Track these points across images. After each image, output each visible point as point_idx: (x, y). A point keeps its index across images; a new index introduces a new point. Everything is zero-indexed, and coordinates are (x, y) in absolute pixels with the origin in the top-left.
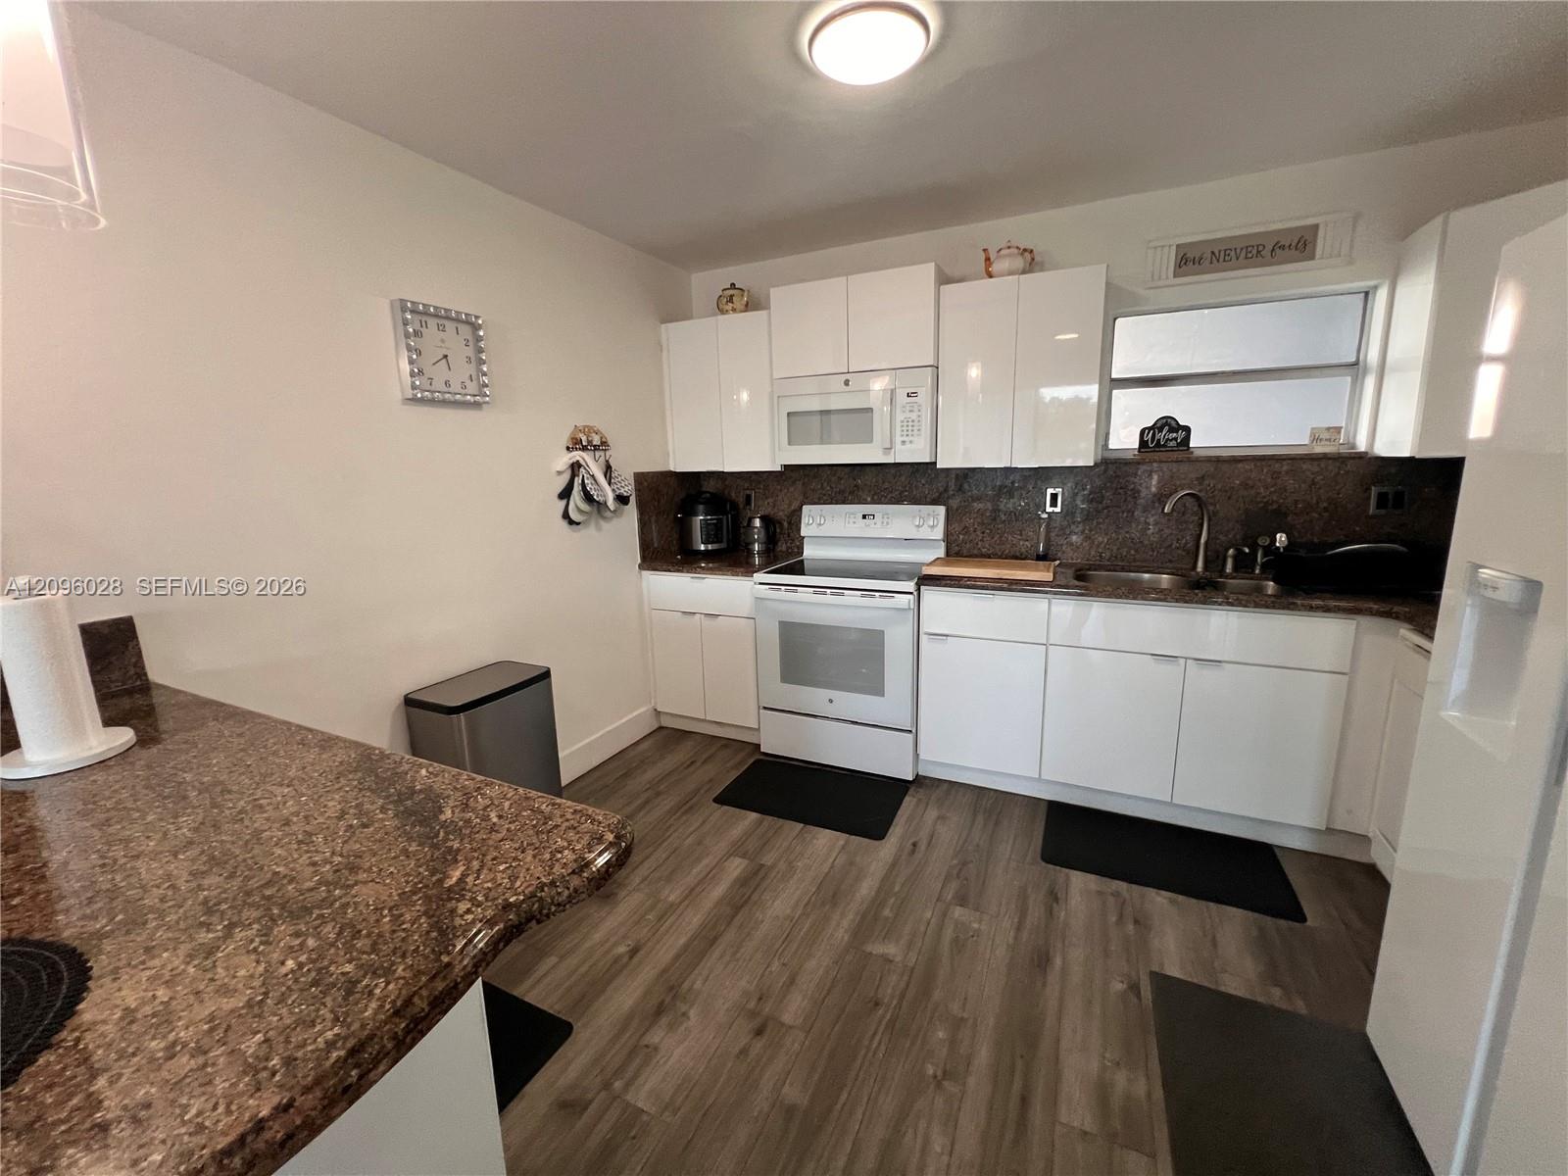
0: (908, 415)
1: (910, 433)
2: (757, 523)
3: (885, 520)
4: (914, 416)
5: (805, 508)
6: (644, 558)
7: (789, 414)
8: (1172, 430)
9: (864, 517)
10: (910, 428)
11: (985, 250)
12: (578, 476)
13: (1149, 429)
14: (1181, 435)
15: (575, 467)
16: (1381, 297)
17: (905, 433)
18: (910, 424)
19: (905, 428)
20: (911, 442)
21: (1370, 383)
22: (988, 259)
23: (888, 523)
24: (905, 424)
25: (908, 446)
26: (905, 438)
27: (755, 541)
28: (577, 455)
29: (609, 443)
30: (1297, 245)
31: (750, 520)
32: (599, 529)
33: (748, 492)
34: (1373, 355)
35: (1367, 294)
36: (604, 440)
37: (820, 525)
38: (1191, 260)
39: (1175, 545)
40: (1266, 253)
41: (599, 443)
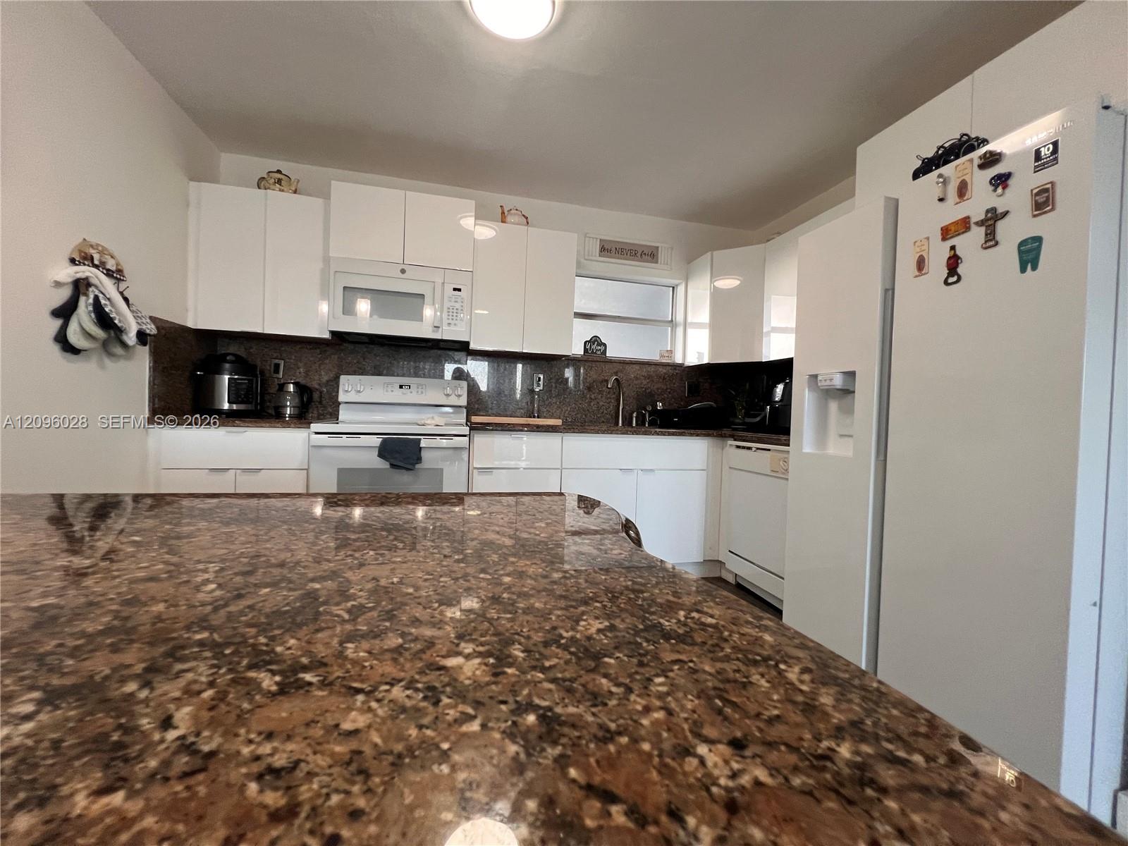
0: (453, 304)
1: (454, 318)
2: (291, 388)
3: (420, 390)
4: (458, 305)
5: (343, 378)
6: (153, 412)
7: (345, 288)
8: (599, 345)
9: (401, 387)
10: (455, 314)
11: (501, 206)
12: (86, 295)
13: (589, 341)
14: (603, 348)
15: (80, 286)
16: (681, 290)
17: (450, 317)
18: (455, 311)
19: (451, 314)
20: (455, 324)
21: (680, 331)
22: (503, 213)
23: (422, 393)
24: (451, 310)
25: (452, 328)
26: (450, 321)
27: (287, 406)
28: (85, 271)
29: (125, 273)
30: (649, 255)
31: (282, 387)
32: (102, 367)
33: (277, 361)
34: (680, 317)
35: (673, 288)
36: (119, 267)
37: (359, 392)
38: (608, 249)
39: (605, 412)
40: (639, 255)
41: (114, 268)
